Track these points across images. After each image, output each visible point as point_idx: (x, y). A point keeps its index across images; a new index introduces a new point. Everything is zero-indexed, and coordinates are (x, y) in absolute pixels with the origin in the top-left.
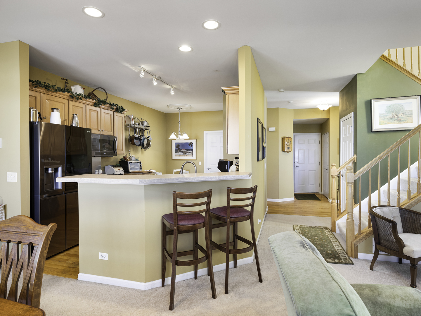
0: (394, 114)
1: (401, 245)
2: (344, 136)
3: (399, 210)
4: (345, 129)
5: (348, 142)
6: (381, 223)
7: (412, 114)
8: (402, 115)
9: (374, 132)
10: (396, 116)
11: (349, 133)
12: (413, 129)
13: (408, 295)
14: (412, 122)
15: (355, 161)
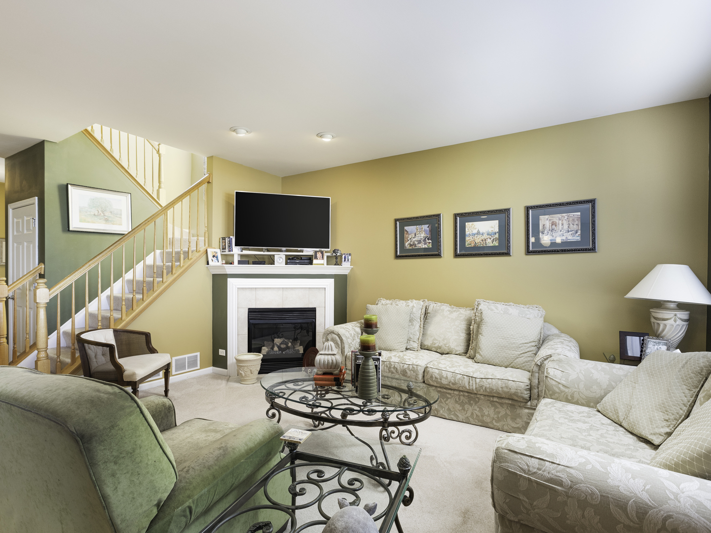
0: (100, 211)
1: (119, 369)
2: (15, 233)
3: (114, 332)
4: (18, 223)
5: (25, 244)
6: (91, 351)
7: (121, 215)
8: (110, 214)
9: (71, 231)
10: (102, 214)
11: (28, 230)
12: (126, 233)
13: (150, 403)
14: (121, 225)
15: (42, 273)
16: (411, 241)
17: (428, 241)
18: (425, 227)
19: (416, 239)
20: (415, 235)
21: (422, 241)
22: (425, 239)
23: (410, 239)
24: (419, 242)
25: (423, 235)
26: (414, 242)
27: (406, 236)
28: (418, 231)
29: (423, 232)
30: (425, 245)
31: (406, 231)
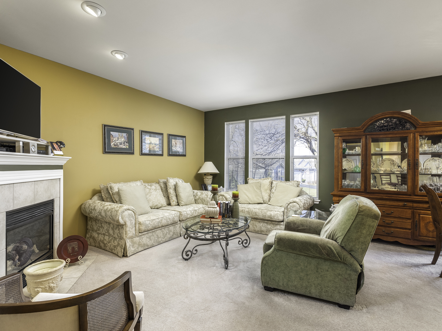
16: (115, 143)
17: (126, 144)
18: (124, 135)
19: (119, 141)
20: (118, 139)
21: (122, 143)
22: (124, 142)
23: (115, 141)
24: (121, 144)
25: (123, 140)
26: (117, 143)
27: (112, 138)
28: (120, 136)
29: (123, 138)
30: (125, 147)
31: (112, 135)
